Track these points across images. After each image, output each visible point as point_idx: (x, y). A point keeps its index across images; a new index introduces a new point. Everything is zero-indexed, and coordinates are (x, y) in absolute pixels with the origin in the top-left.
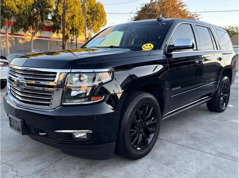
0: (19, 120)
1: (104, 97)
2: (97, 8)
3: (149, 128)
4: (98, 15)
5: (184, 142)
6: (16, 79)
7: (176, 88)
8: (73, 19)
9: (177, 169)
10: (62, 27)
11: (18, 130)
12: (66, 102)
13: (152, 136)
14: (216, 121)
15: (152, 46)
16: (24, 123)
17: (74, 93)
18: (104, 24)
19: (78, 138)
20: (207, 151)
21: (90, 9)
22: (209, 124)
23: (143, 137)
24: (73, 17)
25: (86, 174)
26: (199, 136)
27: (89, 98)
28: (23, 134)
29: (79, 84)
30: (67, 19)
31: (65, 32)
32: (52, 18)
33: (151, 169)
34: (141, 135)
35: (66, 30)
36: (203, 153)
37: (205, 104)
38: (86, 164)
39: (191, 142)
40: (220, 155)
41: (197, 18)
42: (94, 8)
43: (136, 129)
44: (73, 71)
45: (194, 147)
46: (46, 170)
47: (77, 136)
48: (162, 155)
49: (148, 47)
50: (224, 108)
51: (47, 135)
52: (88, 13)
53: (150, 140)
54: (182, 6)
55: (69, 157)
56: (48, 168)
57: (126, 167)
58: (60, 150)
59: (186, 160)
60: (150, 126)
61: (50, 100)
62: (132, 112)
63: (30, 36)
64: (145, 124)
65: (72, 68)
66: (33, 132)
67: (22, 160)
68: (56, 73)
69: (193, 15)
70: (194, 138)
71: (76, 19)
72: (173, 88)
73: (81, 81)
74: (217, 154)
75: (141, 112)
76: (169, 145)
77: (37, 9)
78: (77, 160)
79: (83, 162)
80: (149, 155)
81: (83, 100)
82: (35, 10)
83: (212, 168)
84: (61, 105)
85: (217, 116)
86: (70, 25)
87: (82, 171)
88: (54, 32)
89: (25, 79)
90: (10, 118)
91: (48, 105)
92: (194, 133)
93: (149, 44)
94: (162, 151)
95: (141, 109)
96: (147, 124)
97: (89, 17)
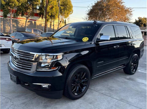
0: (15, 77)
1: (57, 68)
2: (67, 2)
3: (83, 84)
4: (68, 7)
5: (103, 92)
6: (14, 55)
7: (100, 62)
8: (52, 9)
9: (95, 106)
10: (45, 14)
11: (15, 81)
12: (38, 69)
13: (85, 88)
14: (126, 80)
15: (88, 39)
16: (18, 78)
17: (43, 65)
18: (71, 12)
19: (44, 87)
20: (115, 97)
21: (63, 3)
22: (122, 82)
23: (79, 88)
24: (52, 8)
25: (48, 106)
26: (113, 88)
27: (50, 68)
28: (17, 84)
29: (45, 61)
30: (48, 9)
31: (47, 17)
32: (39, 8)
33: (81, 105)
34: (78, 87)
35: (47, 16)
36: (112, 99)
37: (123, 69)
38: (48, 101)
39: (107, 92)
40: (122, 100)
41: (131, 10)
42: (65, 2)
43: (75, 84)
44: (43, 54)
45: (109, 95)
46: (27, 102)
47: (43, 87)
48: (89, 98)
49: (85, 39)
50: (134, 72)
51: (29, 85)
52: (61, 5)
53: (83, 90)
54: (121, 3)
55: (39, 97)
56: (28, 102)
57: (69, 104)
58: (35, 93)
59: (101, 101)
60: (84, 82)
61: (30, 68)
62: (73, 75)
63: (25, 19)
64: (81, 81)
65: (42, 53)
66: (22, 83)
67: (16, 97)
68: (34, 55)
69: (129, 8)
70: (110, 90)
71: (54, 9)
72: (98, 62)
73: (46, 59)
74: (120, 99)
75: (79, 75)
76: (95, 93)
77: (30, 2)
78: (43, 98)
79: (47, 100)
80: (82, 98)
81: (47, 69)
82: (29, 3)
83: (114, 107)
84: (36, 71)
85: (128, 77)
86: (50, 13)
87: (45, 104)
88: (40, 17)
89: (19, 56)
90: (11, 75)
91: (30, 70)
92: (111, 87)
93: (86, 38)
94: (90, 96)
95: (79, 73)
96: (82, 81)
97: (62, 8)
